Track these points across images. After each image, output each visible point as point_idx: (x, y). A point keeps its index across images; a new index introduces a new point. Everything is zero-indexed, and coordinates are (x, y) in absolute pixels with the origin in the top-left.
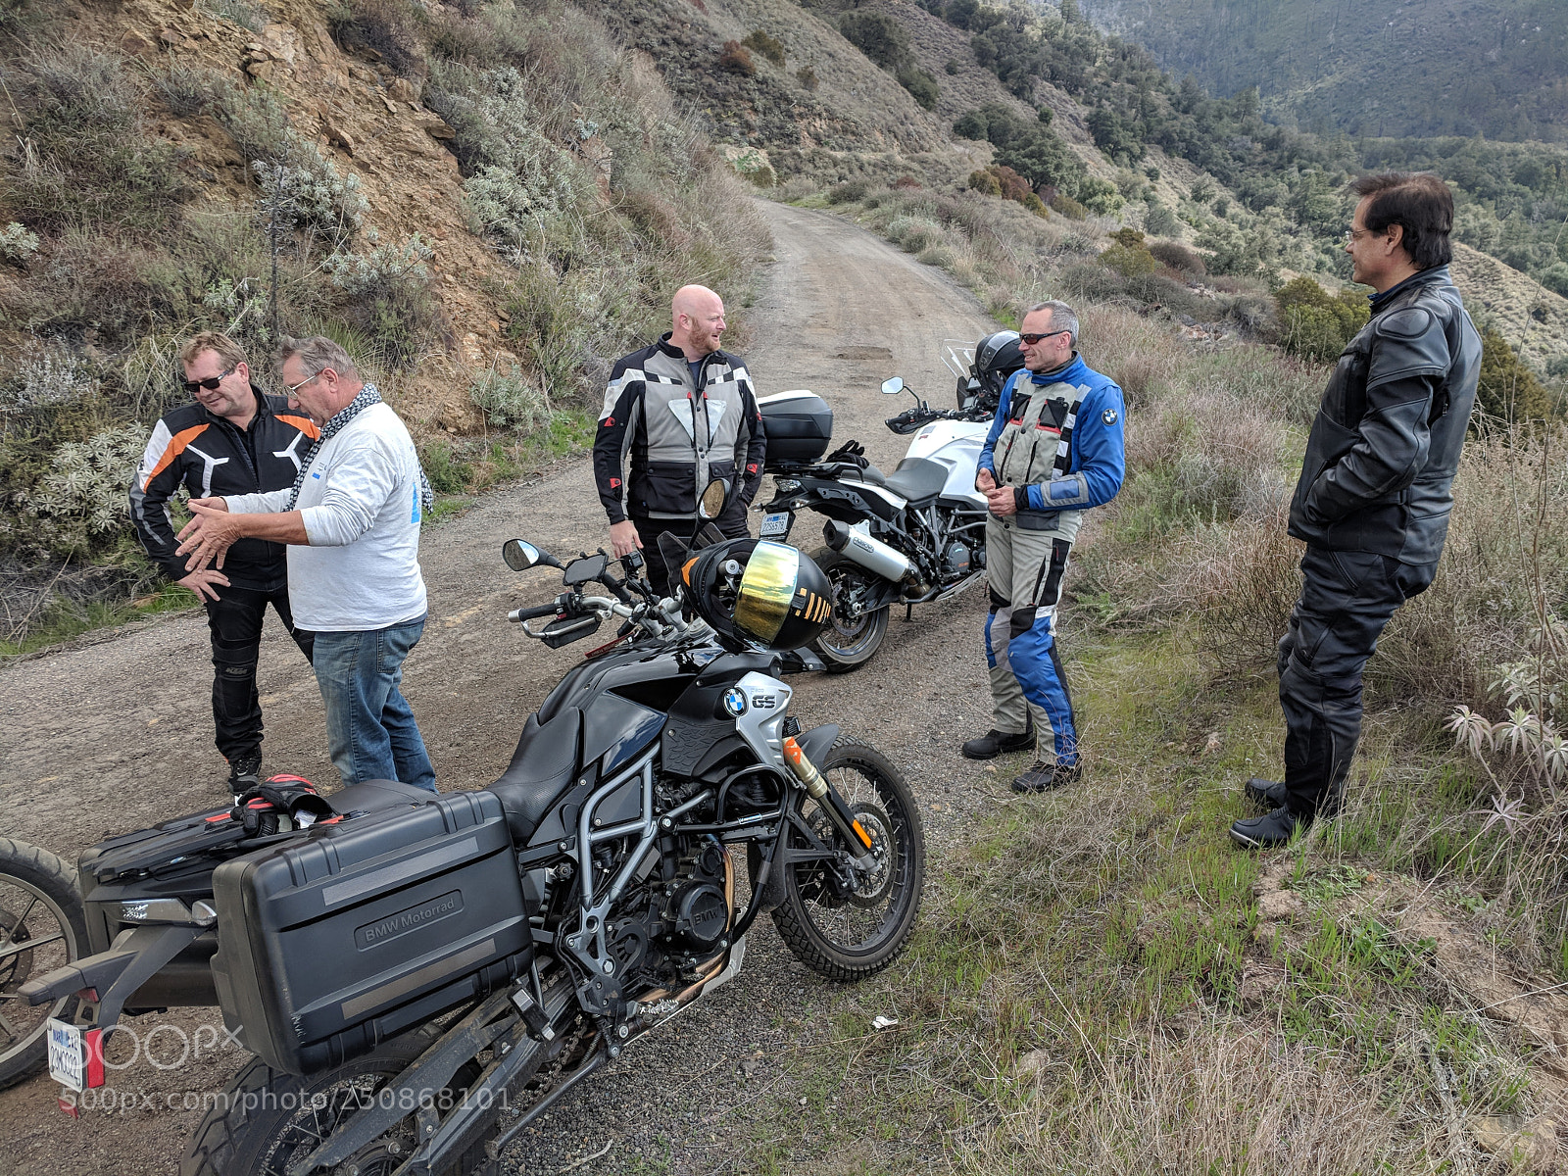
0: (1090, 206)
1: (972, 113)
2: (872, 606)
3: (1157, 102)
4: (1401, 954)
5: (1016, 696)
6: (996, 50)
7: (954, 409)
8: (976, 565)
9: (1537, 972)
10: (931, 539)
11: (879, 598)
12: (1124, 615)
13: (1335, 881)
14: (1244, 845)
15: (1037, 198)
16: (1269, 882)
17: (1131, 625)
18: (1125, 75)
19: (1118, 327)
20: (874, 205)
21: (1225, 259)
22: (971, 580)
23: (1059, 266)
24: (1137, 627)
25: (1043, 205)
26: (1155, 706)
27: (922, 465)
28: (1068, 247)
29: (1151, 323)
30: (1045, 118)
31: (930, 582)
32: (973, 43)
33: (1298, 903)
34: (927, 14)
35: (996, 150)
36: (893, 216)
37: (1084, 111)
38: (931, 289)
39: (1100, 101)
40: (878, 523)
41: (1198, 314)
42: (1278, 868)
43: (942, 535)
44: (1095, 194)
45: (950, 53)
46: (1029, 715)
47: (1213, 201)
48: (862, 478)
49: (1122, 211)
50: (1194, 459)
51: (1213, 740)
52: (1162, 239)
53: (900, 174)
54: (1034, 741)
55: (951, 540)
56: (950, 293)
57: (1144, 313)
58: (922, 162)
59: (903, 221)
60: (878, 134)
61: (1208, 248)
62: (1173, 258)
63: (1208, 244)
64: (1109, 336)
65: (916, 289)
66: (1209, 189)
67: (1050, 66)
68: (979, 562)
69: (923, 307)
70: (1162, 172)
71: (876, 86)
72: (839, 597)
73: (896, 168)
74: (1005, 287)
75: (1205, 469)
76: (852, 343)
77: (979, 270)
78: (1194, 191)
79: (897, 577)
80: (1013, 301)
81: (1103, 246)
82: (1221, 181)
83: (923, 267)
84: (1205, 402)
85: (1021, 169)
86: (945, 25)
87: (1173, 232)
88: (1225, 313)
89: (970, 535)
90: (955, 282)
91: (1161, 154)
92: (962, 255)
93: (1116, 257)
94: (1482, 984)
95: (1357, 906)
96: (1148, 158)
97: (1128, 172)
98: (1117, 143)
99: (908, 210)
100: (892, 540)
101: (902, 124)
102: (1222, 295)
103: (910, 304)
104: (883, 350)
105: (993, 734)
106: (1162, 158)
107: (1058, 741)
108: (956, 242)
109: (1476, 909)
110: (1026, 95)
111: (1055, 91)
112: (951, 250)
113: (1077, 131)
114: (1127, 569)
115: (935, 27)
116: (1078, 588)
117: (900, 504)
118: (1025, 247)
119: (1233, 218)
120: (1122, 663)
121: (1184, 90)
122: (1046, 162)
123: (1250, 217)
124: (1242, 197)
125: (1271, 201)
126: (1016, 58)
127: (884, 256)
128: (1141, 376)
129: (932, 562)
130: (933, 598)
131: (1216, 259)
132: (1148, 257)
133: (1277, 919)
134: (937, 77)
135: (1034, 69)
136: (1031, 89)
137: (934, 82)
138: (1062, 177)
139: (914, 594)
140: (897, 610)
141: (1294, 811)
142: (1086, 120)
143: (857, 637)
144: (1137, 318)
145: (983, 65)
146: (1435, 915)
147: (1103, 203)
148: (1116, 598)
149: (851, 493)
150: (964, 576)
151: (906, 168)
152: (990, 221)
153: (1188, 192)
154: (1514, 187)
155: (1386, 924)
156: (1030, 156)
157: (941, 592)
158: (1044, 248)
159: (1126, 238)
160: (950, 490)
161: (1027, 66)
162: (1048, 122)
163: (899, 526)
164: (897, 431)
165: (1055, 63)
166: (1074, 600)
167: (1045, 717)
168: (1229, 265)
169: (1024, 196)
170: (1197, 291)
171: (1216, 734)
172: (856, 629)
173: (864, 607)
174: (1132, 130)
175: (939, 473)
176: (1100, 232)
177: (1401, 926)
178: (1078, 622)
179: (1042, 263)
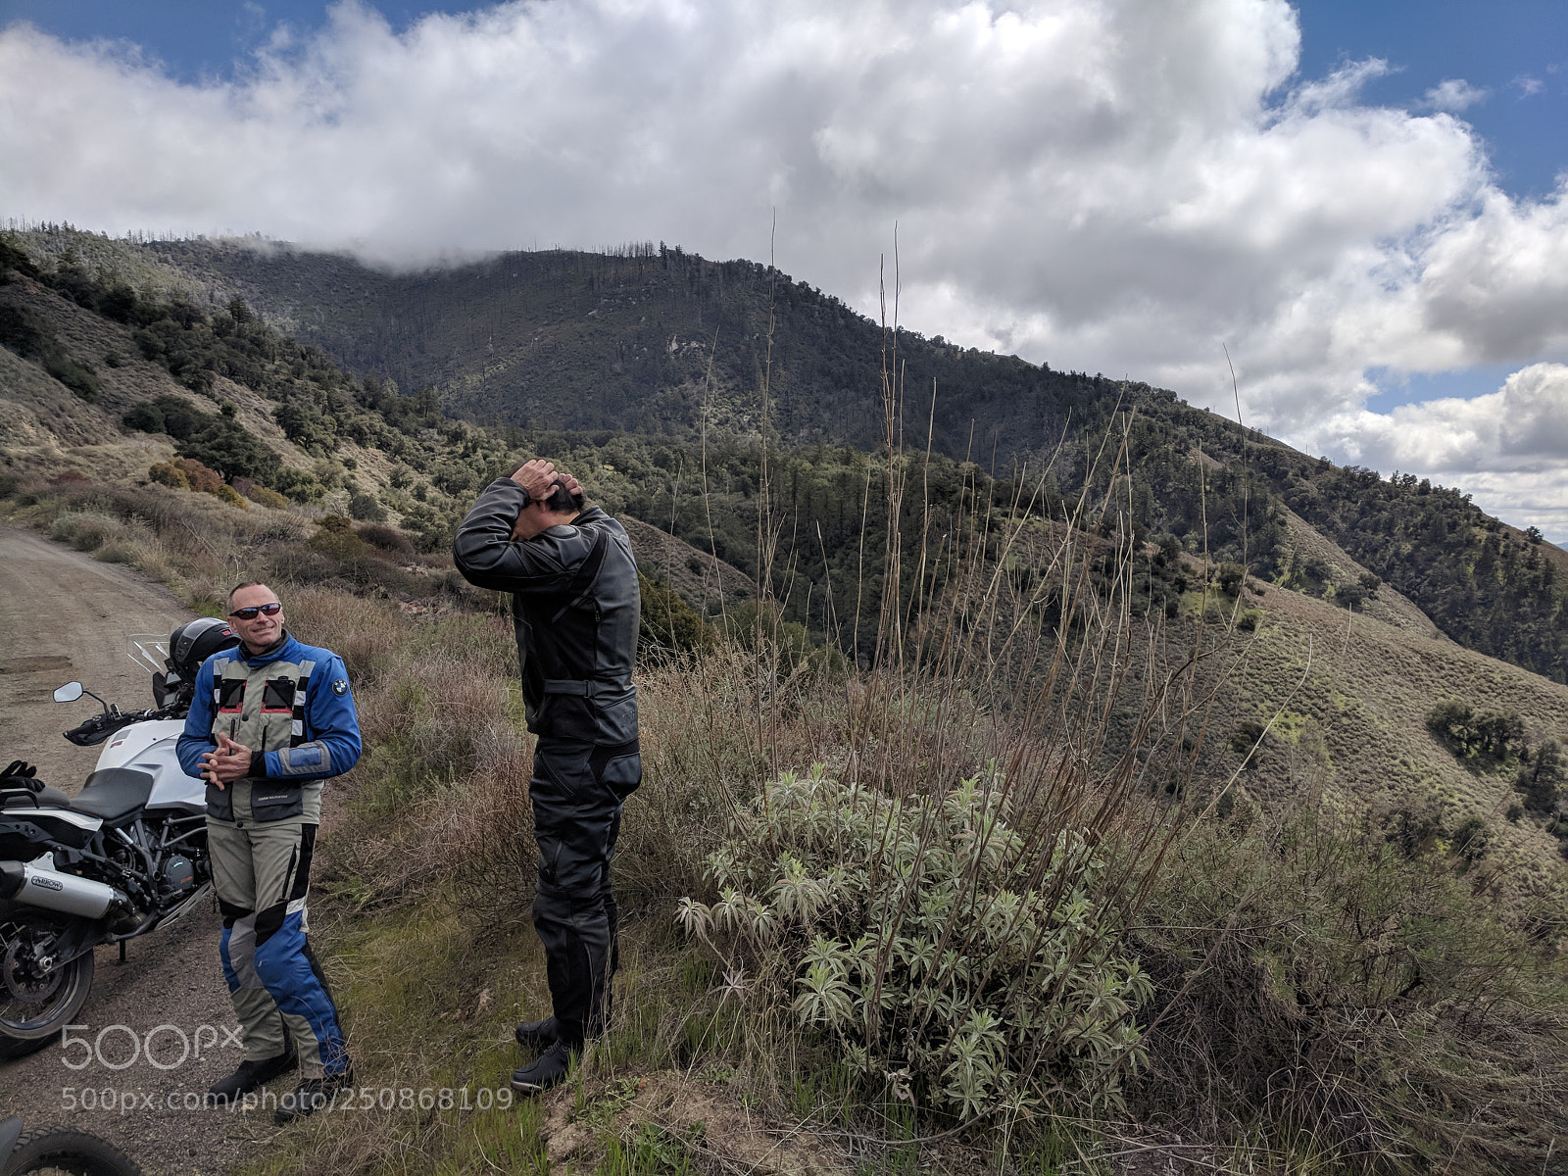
0: (290, 495)
1: (144, 405)
2: (68, 956)
3: (342, 398)
4: (678, 1147)
5: (269, 1014)
6: (163, 345)
7: (152, 707)
8: (202, 876)
9: (784, 1120)
10: (140, 860)
11: (76, 943)
12: (378, 895)
13: (612, 1098)
14: (526, 1093)
15: (231, 490)
16: (556, 1122)
17: (388, 902)
18: (306, 373)
19: (335, 608)
20: (31, 501)
21: (430, 539)
22: (199, 896)
23: (264, 554)
24: (394, 904)
25: (238, 495)
26: (424, 980)
27: (119, 777)
28: (271, 535)
29: (368, 603)
30: (228, 411)
31: (145, 909)
32: (135, 337)
33: (583, 1133)
34: (75, 306)
35: (177, 443)
36: (56, 512)
37: (270, 406)
38: (114, 587)
39: (285, 396)
40: (65, 853)
41: (415, 591)
42: (561, 1105)
43: (154, 852)
44: (294, 484)
45: (109, 345)
46: (286, 1030)
47: (412, 487)
48: (37, 804)
49: (324, 498)
50: (427, 724)
51: (485, 997)
52: (368, 523)
53: (62, 469)
54: (295, 1058)
55: (167, 855)
56: (139, 590)
57: (360, 594)
58: (88, 456)
59: (69, 518)
60: (27, 427)
61: (414, 529)
62: (383, 541)
63: (414, 526)
64: (325, 618)
65: (96, 589)
66: (406, 476)
67: (227, 363)
68: (204, 872)
69: (107, 607)
70: (358, 462)
71: (18, 375)
72: (18, 956)
73: (55, 462)
74: (204, 579)
75: (439, 733)
76: (15, 655)
77: (172, 563)
78: (392, 479)
79: (98, 914)
80: (216, 593)
81: (309, 532)
82: (416, 468)
83: (103, 566)
84: (430, 669)
85: (209, 461)
86: (100, 318)
87: (380, 516)
88: (439, 587)
89: (190, 845)
90: (145, 579)
91: (355, 445)
92: (150, 551)
93: (324, 542)
94: (745, 1148)
95: (635, 1116)
96: (343, 449)
97: (324, 461)
98: (309, 436)
99: (76, 505)
100: (89, 871)
101: (58, 416)
102: (434, 571)
103: (90, 605)
104: (59, 659)
105: (246, 1065)
106: (357, 449)
107: (322, 1049)
108: (141, 537)
109: (729, 1080)
110: (204, 389)
111: (236, 387)
112: (135, 546)
113: (266, 424)
114: (376, 845)
115: (86, 319)
116: (326, 878)
117: (94, 825)
118: (224, 538)
119: (433, 502)
120: (384, 945)
121: (367, 389)
122: (236, 455)
123: (447, 500)
124: (437, 482)
125: (465, 485)
126: (188, 354)
127: (51, 557)
128: (363, 652)
129: (144, 884)
130: (151, 927)
131: (422, 539)
132: (357, 541)
133: (567, 1158)
134: (96, 369)
135: (209, 365)
136: (210, 385)
137: (94, 373)
138: (256, 469)
139: (129, 928)
140: (105, 953)
141: (566, 1042)
142: (273, 414)
143: (50, 1000)
144: (352, 599)
145: (150, 359)
146: (699, 1098)
147: (304, 492)
148: (368, 879)
149: (22, 824)
150: (189, 892)
151: (69, 462)
152: (179, 513)
153: (387, 480)
154: (656, 469)
155: (661, 1122)
156: (218, 448)
157: (162, 917)
158: (245, 538)
159: (332, 524)
160: (158, 798)
161: (201, 362)
162: (233, 416)
163: (95, 851)
164: (81, 743)
165: (232, 359)
166: (323, 891)
167: (307, 1025)
168: (435, 543)
169: (216, 488)
170: (409, 569)
171: (487, 990)
172: (46, 990)
173: (56, 960)
174: (323, 424)
175: (142, 782)
176: (306, 520)
177: (672, 1119)
178: (331, 914)
179: (246, 553)
